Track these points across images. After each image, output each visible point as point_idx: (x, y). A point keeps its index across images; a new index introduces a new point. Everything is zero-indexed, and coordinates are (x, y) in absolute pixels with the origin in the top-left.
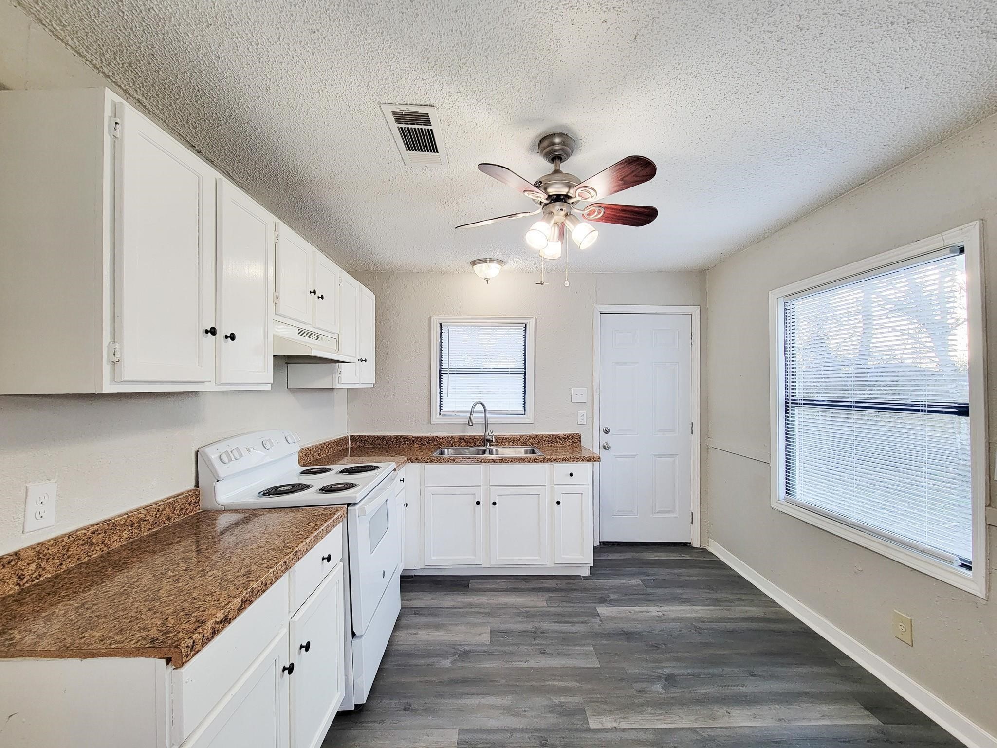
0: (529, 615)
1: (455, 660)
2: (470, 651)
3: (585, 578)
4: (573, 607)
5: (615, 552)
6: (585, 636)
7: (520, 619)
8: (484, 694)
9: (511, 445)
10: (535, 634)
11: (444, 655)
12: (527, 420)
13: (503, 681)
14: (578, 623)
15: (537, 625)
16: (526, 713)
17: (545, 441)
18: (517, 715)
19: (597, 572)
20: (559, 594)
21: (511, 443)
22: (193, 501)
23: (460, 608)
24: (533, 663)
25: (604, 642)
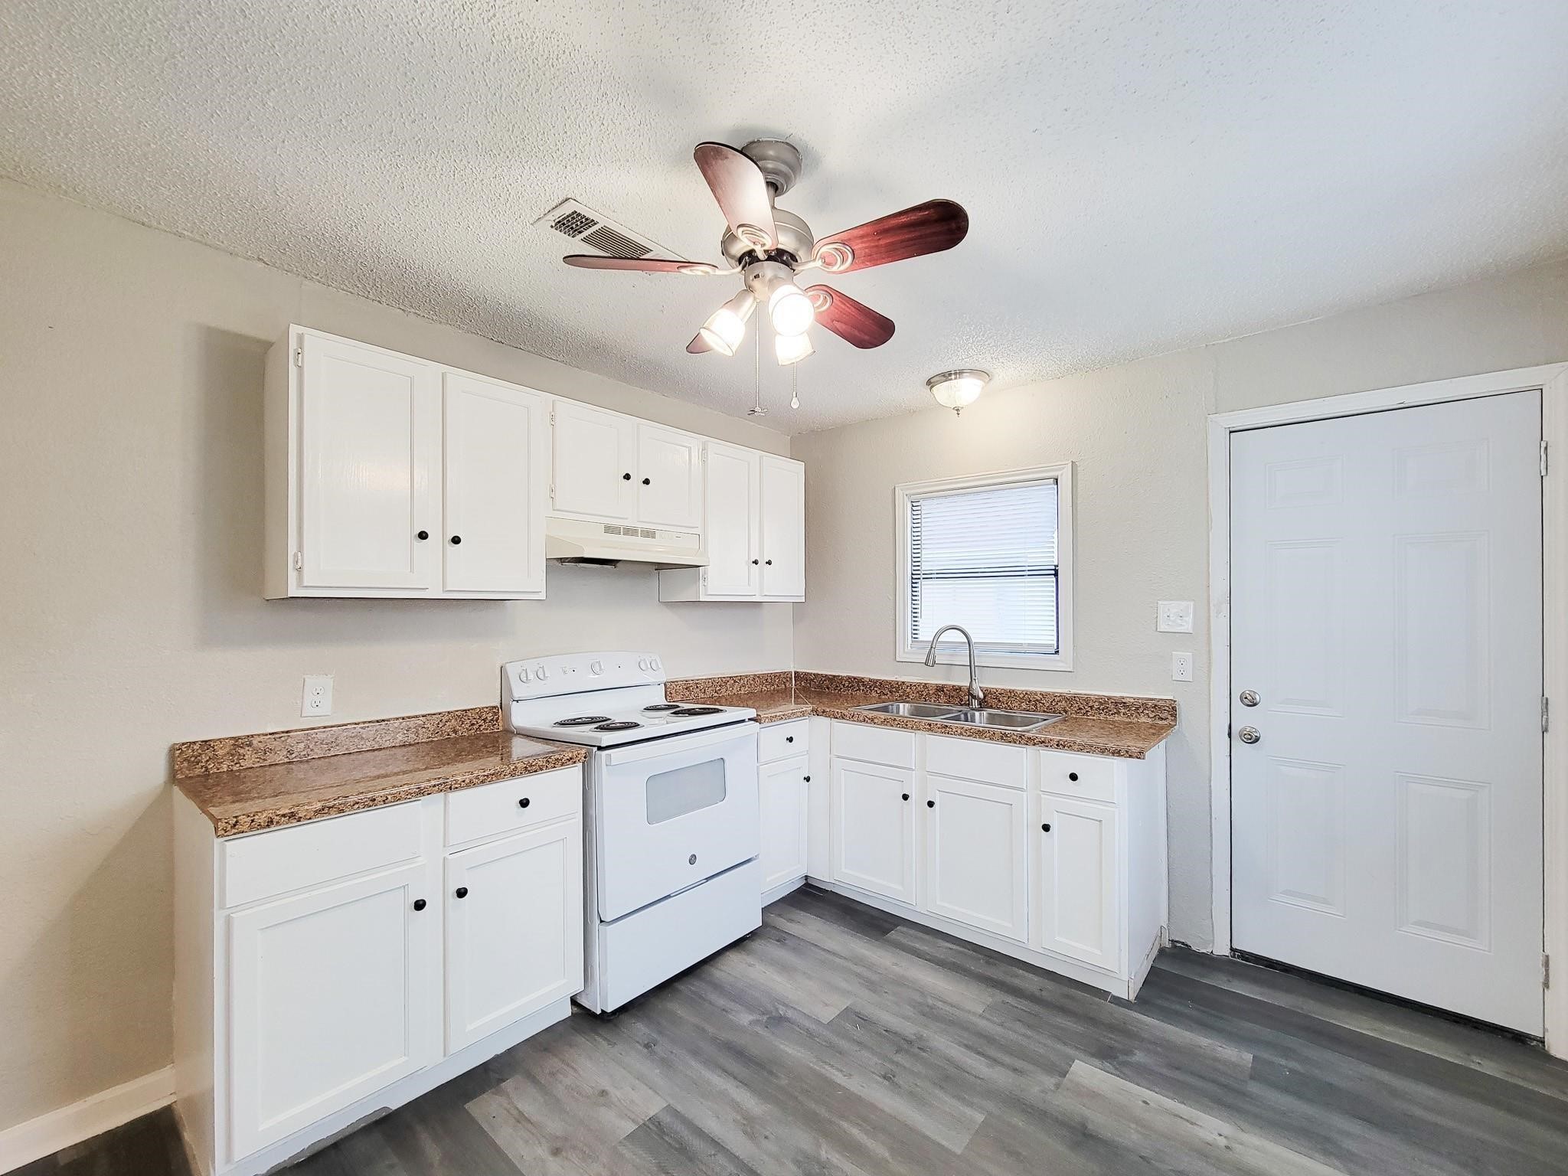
0: (930, 1013)
1: (759, 1021)
2: (787, 1020)
3: (1117, 1001)
4: (1029, 1037)
5: (1255, 981)
6: (991, 1093)
7: (909, 1011)
8: (744, 1083)
9: (1024, 710)
10: (905, 1045)
11: (751, 1008)
12: (1061, 664)
13: (784, 1082)
14: (1002, 1064)
15: (925, 1033)
16: (765, 1142)
17: (1091, 707)
18: (751, 1136)
19: (1159, 1002)
20: (1023, 1005)
21: (1024, 706)
22: (489, 718)
23: (841, 957)
24: (855, 1084)
25: (1018, 1121)
